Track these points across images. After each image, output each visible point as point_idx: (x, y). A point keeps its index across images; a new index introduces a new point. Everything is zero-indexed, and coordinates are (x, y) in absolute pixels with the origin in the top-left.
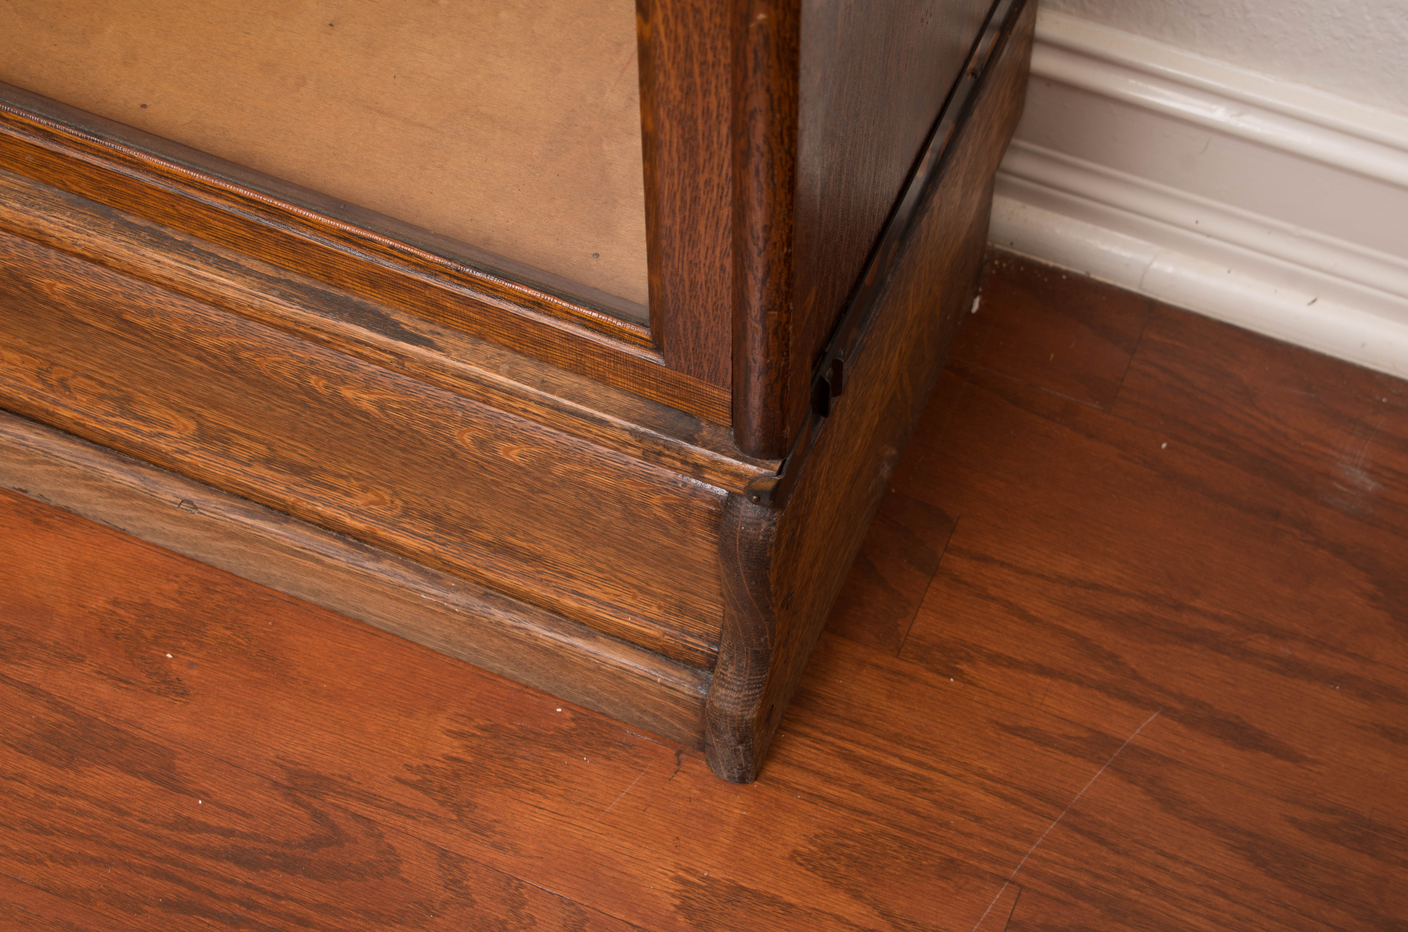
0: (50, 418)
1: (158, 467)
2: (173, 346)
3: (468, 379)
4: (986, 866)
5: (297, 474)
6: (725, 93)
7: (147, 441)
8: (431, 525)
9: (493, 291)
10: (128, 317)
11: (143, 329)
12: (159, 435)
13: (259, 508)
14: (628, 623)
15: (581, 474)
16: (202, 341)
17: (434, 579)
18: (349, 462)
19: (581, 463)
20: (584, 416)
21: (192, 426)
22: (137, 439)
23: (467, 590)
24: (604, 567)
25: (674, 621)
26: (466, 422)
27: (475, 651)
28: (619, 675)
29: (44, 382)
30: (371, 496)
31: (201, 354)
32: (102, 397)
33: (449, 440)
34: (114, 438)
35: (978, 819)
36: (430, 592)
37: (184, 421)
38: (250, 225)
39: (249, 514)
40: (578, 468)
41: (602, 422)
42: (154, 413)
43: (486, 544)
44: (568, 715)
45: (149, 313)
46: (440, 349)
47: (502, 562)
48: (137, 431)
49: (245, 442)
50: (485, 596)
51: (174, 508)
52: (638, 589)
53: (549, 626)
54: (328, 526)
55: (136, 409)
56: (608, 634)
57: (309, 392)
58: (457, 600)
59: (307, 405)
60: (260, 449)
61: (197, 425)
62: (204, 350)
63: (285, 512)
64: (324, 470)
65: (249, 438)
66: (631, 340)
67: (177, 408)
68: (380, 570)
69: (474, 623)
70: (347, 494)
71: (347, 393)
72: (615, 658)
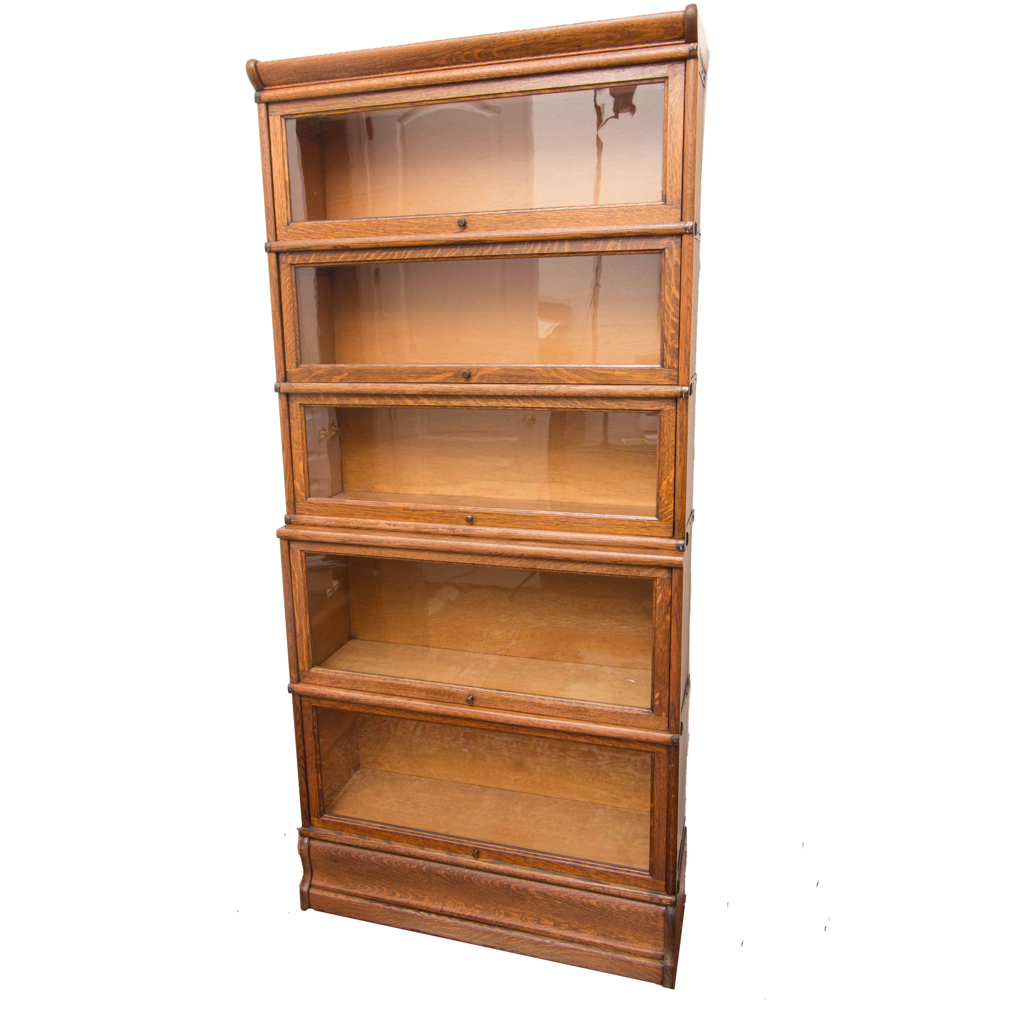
0: (523, 929)
1: (544, 936)
2: (555, 899)
5: (574, 930)
6: (666, 814)
7: (543, 929)
8: (603, 937)
10: (547, 894)
11: (550, 896)
12: (546, 927)
14: (645, 951)
15: (637, 909)
16: (562, 896)
17: (604, 950)
18: (586, 924)
21: (553, 923)
22: (541, 929)
24: (639, 938)
25: (654, 948)
26: (614, 903)
28: (644, 965)
29: (522, 920)
30: (590, 932)
31: (561, 900)
32: (534, 921)
33: (611, 908)
34: (536, 930)
36: (603, 953)
37: (551, 923)
38: (574, 866)
39: (564, 943)
40: (636, 908)
41: (642, 893)
42: (545, 922)
43: (614, 939)
45: (552, 892)
46: (611, 886)
47: (618, 943)
48: (541, 927)
49: (564, 925)
50: (615, 952)
51: (549, 944)
52: (647, 942)
53: (629, 956)
54: (582, 942)
55: (541, 922)
56: (641, 956)
57: (583, 904)
58: (609, 954)
59: (581, 907)
60: (567, 926)
61: (554, 922)
62: (561, 898)
63: (571, 940)
64: (580, 928)
65: (565, 923)
66: (646, 875)
67: (550, 919)
68: (593, 950)
69: (613, 958)
70: (585, 933)
71: (590, 901)
72: (643, 960)
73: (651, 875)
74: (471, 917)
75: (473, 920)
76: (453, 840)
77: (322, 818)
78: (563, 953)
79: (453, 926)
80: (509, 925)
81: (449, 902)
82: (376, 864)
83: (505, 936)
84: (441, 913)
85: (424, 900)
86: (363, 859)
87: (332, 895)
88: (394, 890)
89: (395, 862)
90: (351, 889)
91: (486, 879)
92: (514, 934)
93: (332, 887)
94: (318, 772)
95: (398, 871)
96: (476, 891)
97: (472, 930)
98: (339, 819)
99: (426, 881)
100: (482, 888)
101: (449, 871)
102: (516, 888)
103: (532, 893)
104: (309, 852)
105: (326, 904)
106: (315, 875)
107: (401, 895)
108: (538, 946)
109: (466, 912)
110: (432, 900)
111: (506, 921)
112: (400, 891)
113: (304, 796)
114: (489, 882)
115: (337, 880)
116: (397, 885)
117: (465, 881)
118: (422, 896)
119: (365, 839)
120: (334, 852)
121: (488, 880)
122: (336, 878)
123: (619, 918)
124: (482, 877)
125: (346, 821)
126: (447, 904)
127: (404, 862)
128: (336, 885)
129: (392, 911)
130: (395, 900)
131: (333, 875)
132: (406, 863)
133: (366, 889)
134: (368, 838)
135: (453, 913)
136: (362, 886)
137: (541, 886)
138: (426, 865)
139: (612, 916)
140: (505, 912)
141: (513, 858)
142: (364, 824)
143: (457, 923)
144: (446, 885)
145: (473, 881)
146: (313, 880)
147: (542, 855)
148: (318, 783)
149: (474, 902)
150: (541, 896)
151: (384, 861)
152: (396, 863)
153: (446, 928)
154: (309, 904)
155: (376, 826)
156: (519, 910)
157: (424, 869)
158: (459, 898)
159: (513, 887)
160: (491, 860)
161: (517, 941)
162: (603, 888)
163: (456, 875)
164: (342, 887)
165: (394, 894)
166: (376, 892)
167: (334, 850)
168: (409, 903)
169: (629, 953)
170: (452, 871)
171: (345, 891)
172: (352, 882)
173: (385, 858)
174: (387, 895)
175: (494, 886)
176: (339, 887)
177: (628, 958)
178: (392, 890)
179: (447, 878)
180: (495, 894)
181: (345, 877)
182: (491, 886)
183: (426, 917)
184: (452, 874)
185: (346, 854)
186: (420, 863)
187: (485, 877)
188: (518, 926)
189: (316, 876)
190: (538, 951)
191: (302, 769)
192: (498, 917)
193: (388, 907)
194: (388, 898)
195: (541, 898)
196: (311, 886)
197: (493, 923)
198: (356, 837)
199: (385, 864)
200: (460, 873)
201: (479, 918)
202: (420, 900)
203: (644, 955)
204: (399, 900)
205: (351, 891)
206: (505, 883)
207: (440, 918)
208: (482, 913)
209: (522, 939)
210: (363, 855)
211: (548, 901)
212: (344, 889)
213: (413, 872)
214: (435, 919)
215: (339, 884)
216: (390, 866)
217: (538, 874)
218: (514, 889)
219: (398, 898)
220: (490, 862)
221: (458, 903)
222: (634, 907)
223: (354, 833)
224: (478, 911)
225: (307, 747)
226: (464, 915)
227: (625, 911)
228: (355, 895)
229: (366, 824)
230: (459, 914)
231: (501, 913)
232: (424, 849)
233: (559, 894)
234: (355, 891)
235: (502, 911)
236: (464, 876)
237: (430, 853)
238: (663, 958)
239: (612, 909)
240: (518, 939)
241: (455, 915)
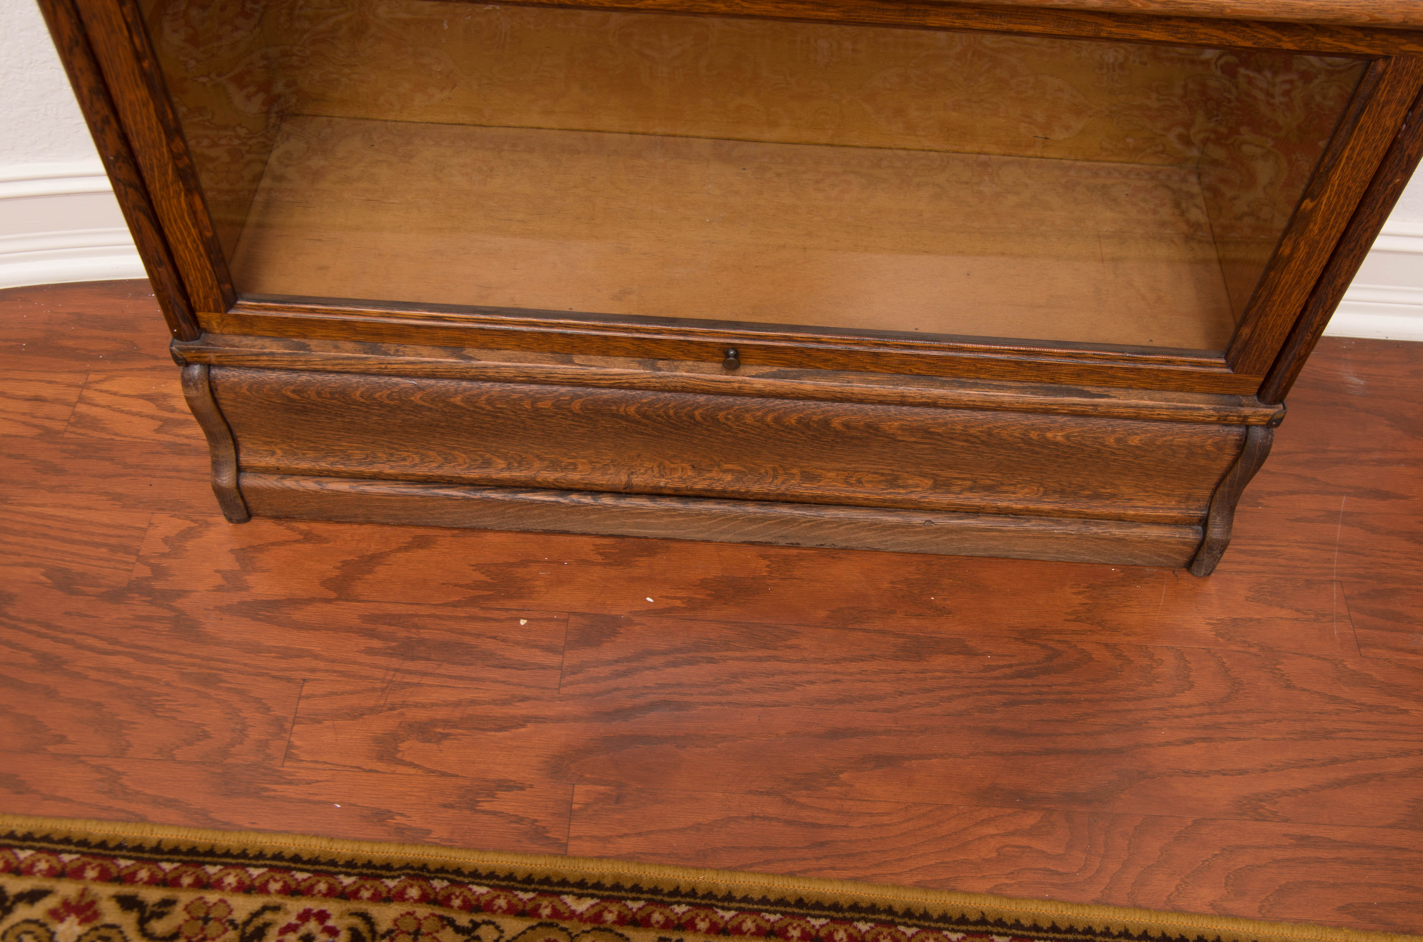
0: (852, 501)
1: (908, 509)
2: (952, 438)
3: (1131, 407)
4: (1322, 578)
5: (986, 490)
7: (905, 497)
8: (1057, 496)
9: (1146, 361)
10: (933, 430)
11: (939, 434)
12: (911, 492)
13: (962, 514)
14: (1161, 513)
15: (1172, 440)
16: (972, 431)
17: (1058, 523)
18: (1021, 475)
19: (1172, 435)
20: (1190, 409)
21: (930, 482)
22: (900, 497)
23: (1076, 522)
24: (1151, 489)
25: (1183, 506)
27: (1073, 553)
28: (1155, 542)
29: (848, 483)
30: (1028, 490)
32: (880, 482)
34: (885, 501)
35: (1307, 560)
36: (1058, 529)
37: (926, 481)
38: (1017, 363)
39: (960, 518)
40: (1171, 438)
42: (910, 482)
43: (1087, 497)
44: (1118, 570)
45: (945, 424)
46: (1114, 397)
47: (1094, 503)
48: (899, 494)
49: (961, 482)
50: (1084, 523)
51: (920, 527)
52: (1167, 495)
53: (1119, 527)
54: (1000, 512)
55: (900, 482)
56: (1147, 523)
57: (1027, 441)
58: (1073, 528)
59: (1019, 449)
60: (969, 483)
61: (935, 480)
62: (971, 435)
63: (977, 512)
64: (1002, 484)
65: (963, 479)
66: (1215, 366)
67: (924, 475)
68: (1032, 525)
69: (1081, 537)
70: (1014, 493)
71: (1049, 435)
72: (1154, 532)
73: (1231, 365)
74: (712, 490)
75: (715, 495)
76: (659, 332)
77: (233, 312)
78: (952, 539)
79: (663, 516)
80: (814, 497)
81: (647, 464)
82: (430, 409)
83: (805, 522)
84: (628, 490)
85: (575, 469)
86: (386, 401)
87: (310, 485)
88: (488, 456)
89: (487, 400)
90: (360, 464)
91: (759, 414)
92: (829, 514)
93: (304, 465)
94: (189, 192)
95: (497, 417)
96: (729, 440)
97: (715, 518)
98: (289, 310)
99: (581, 430)
100: (746, 432)
101: (651, 404)
102: (846, 425)
103: (891, 431)
104: (215, 401)
105: (294, 504)
106: (246, 444)
107: (509, 464)
108: (888, 532)
109: (695, 483)
110: (599, 465)
111: (807, 489)
112: (504, 457)
113: (160, 263)
114: (769, 419)
115: (315, 449)
116: (494, 444)
117: (697, 424)
118: (570, 461)
119: (386, 354)
120: (294, 391)
121: (766, 414)
122: (312, 445)
123: (1114, 460)
124: (747, 411)
125: (313, 311)
126: (642, 471)
127: (515, 396)
128: (316, 460)
129: (491, 502)
130: (495, 476)
131: (298, 439)
132: (521, 399)
133: (404, 459)
134: (393, 348)
135: (661, 488)
136: (392, 455)
137: (917, 414)
138: (580, 397)
139: (1099, 458)
140: (802, 472)
141: (841, 360)
142: (372, 315)
143: (675, 510)
144: (642, 434)
145: (723, 420)
146: (241, 455)
147: (928, 343)
148: (196, 223)
149: (717, 459)
150: (914, 436)
151: (452, 400)
152: (490, 401)
153: (645, 520)
154: (247, 508)
155: (414, 318)
156: (843, 465)
157: (576, 406)
158: (676, 456)
159: (836, 423)
160: (775, 369)
161: (837, 527)
162: (1095, 406)
163: (671, 412)
164: (332, 463)
165: (487, 464)
166: (434, 465)
167: (292, 388)
168: (534, 479)
169: (1120, 520)
170: (661, 404)
171: (345, 472)
172: (358, 448)
173: (456, 393)
174: (468, 468)
175: (783, 426)
176: (324, 465)
177: (1117, 532)
178: (482, 456)
179: (644, 421)
180: (782, 441)
181: (339, 440)
182: (775, 426)
183: (587, 504)
184: (661, 412)
185: (331, 393)
186: (562, 394)
187: (758, 410)
188: (838, 497)
189: (250, 446)
190: (886, 541)
191: (130, 191)
192: (783, 483)
193: (478, 495)
194: (475, 474)
195: (913, 439)
196: (240, 470)
197: (771, 498)
198: (356, 351)
199: (456, 406)
200: (683, 408)
201: (733, 492)
202: (564, 469)
203: (1156, 522)
204: (506, 475)
205: (362, 468)
206: (815, 418)
207: (626, 503)
208: (738, 480)
209: (851, 523)
210: (387, 392)
211: (931, 444)
212: (340, 467)
213: (542, 416)
214: (614, 507)
215: (324, 457)
216: (472, 409)
217: (913, 390)
218: (840, 428)
219: (500, 471)
220: (774, 376)
221: (672, 466)
222: (1165, 436)
223: (346, 339)
224: (729, 477)
225: (129, 121)
226: (691, 489)
227: (1137, 447)
228: (375, 478)
229: (382, 315)
230: (676, 489)
231: (792, 474)
232: (571, 362)
233: (966, 427)
234: (375, 469)
235: (794, 471)
236: (697, 413)
237: (593, 369)
238: (1204, 522)
239: (1104, 446)
240: (839, 523)
241: (665, 491)
